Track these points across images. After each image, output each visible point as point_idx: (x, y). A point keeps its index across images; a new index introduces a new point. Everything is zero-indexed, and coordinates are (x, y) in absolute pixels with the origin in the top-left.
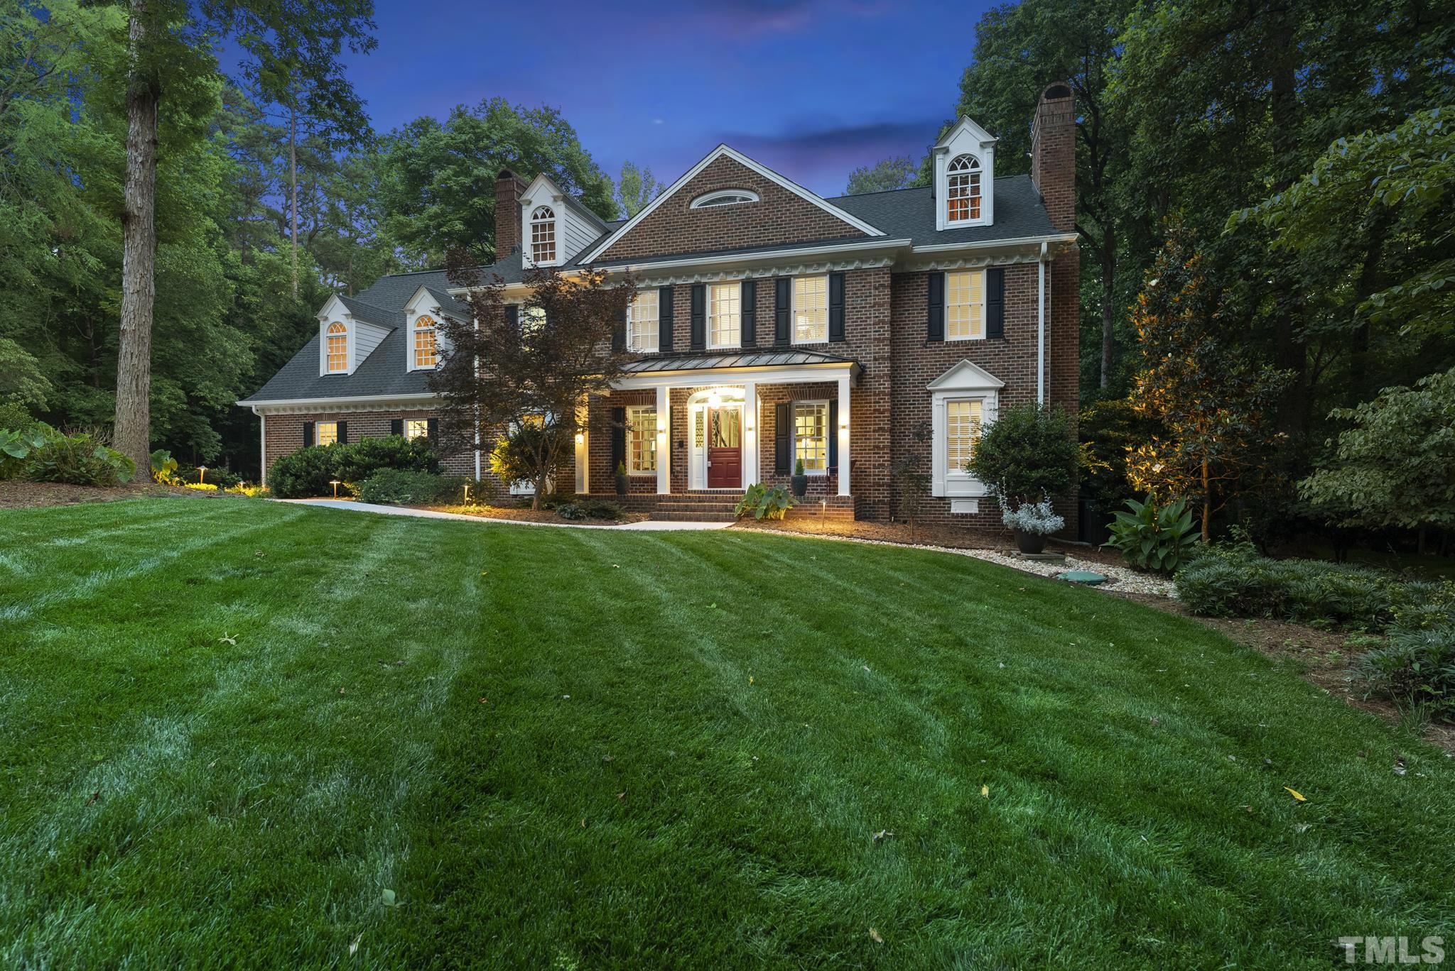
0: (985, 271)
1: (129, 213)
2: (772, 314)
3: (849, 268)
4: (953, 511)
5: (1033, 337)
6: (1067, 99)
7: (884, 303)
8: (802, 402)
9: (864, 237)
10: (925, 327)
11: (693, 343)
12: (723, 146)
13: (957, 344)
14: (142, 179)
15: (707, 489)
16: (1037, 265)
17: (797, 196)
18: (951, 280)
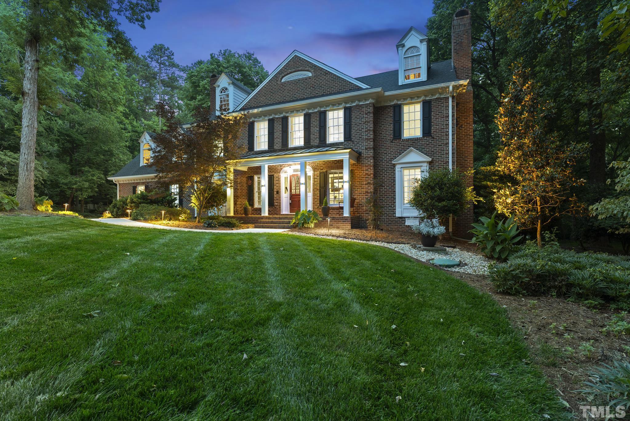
0: (422, 103)
1: (24, 91)
2: (318, 129)
3: (353, 105)
4: (406, 224)
5: (446, 135)
6: (467, 16)
7: (370, 121)
8: (332, 171)
9: (360, 89)
10: (392, 132)
11: (283, 145)
12: (295, 51)
13: (408, 140)
14: (30, 77)
15: (289, 213)
16: (448, 98)
17: (329, 72)
18: (406, 109)
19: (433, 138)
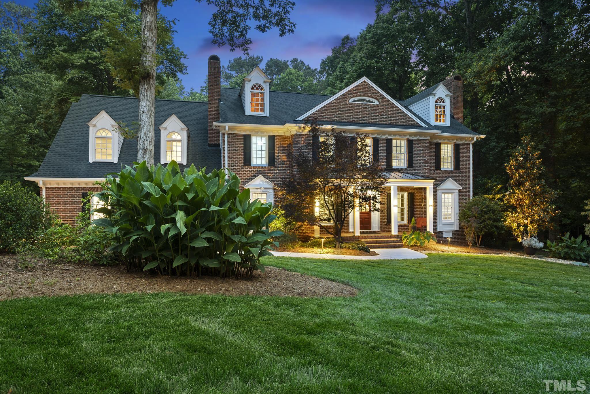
0: (454, 144)
2: (385, 154)
3: (415, 138)
4: (444, 236)
5: (469, 171)
6: (461, 81)
9: (420, 127)
10: (434, 164)
13: (445, 171)
16: (469, 144)
17: (395, 105)
18: (442, 146)
19: (461, 172)
